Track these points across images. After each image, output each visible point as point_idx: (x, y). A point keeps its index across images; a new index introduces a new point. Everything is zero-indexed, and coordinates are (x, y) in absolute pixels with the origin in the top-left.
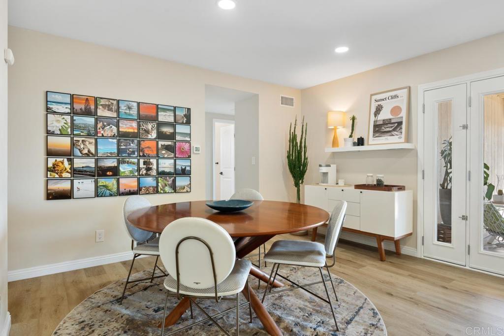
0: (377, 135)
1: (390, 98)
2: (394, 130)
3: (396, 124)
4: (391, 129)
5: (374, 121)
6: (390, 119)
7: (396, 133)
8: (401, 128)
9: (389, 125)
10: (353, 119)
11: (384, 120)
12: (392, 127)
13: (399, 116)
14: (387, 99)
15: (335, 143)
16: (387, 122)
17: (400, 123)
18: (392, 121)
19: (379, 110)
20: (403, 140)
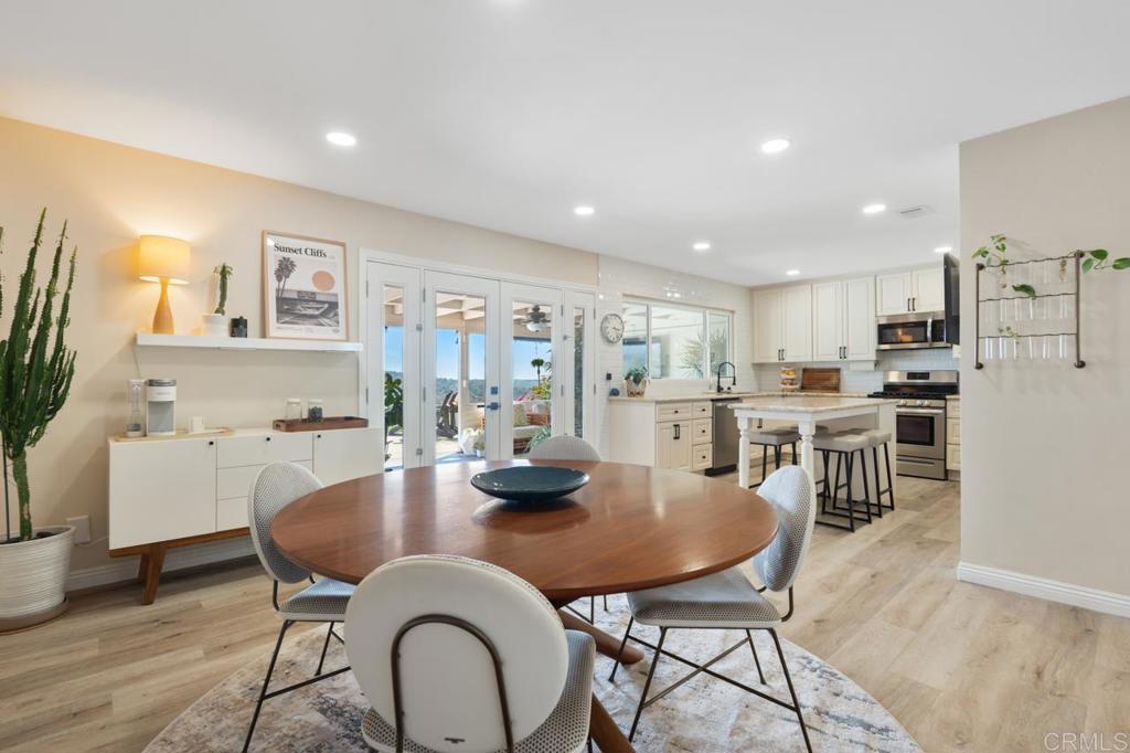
0: (287, 319)
1: (309, 252)
2: (324, 315)
3: (326, 306)
4: (317, 313)
5: (278, 290)
6: (313, 293)
7: (328, 321)
8: (336, 315)
9: (312, 304)
10: (224, 273)
11: (299, 292)
12: (318, 309)
13: (331, 291)
14: (303, 252)
15: (161, 320)
16: (306, 298)
17: (334, 306)
18: (318, 298)
19: (285, 269)
20: (341, 336)
